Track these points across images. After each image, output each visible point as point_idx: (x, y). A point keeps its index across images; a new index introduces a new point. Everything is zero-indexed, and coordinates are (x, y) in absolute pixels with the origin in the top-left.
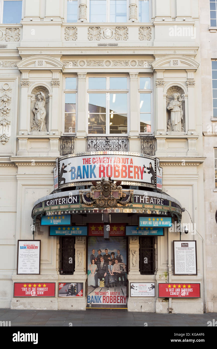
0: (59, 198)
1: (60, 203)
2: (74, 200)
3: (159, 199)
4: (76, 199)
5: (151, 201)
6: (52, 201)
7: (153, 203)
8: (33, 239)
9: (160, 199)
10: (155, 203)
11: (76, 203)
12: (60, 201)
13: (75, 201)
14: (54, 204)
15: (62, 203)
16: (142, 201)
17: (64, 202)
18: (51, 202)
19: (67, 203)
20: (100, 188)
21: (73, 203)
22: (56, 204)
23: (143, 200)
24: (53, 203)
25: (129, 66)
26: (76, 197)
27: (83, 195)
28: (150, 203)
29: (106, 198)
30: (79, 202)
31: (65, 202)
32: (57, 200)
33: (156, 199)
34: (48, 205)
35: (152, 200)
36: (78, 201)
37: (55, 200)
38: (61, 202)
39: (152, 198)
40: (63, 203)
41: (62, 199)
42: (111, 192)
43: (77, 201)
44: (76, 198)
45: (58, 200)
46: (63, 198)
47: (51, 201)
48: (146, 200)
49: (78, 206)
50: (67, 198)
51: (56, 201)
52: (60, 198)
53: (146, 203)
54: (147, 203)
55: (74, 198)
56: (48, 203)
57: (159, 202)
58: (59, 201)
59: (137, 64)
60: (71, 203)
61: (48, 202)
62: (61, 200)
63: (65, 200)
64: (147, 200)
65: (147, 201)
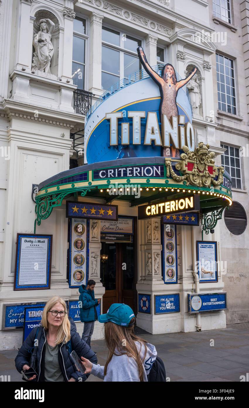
0: (128, 167)
1: (130, 174)
2: (156, 171)
4: (158, 171)
6: (113, 171)
8: (33, 233)
11: (160, 177)
12: (130, 172)
13: (156, 173)
14: (117, 176)
15: (133, 175)
17: (138, 174)
18: (111, 172)
19: (142, 175)
20: (195, 157)
21: (155, 176)
22: (122, 176)
24: (114, 174)
25: (149, 27)
26: (159, 167)
27: (171, 166)
29: (201, 174)
30: (163, 175)
31: (140, 173)
32: (124, 169)
34: (102, 177)
36: (162, 173)
37: (120, 169)
38: (132, 173)
40: (135, 175)
41: (133, 169)
42: (206, 165)
43: (160, 174)
44: (158, 169)
45: (127, 169)
46: (135, 167)
47: (109, 171)
49: (162, 181)
50: (142, 168)
51: (121, 171)
52: (131, 167)
55: (156, 169)
56: (103, 174)
58: (128, 172)
59: (156, 28)
60: (150, 175)
61: (102, 172)
62: (132, 171)
63: (139, 171)
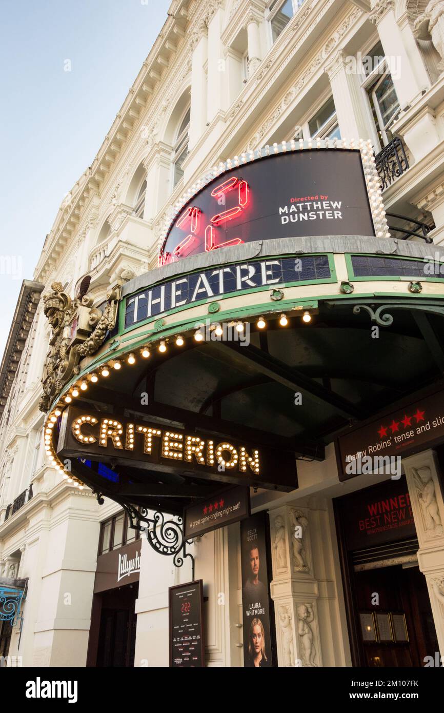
3: (244, 267)
5: (197, 290)
7: (210, 293)
9: (255, 261)
10: (221, 290)
16: (156, 308)
23: (162, 300)
28: (193, 299)
33: (228, 270)
35: (202, 286)
39: (203, 276)
48: (174, 293)
53: (173, 305)
54: (178, 304)
57: (243, 279)
64: (179, 293)
65: (178, 299)
